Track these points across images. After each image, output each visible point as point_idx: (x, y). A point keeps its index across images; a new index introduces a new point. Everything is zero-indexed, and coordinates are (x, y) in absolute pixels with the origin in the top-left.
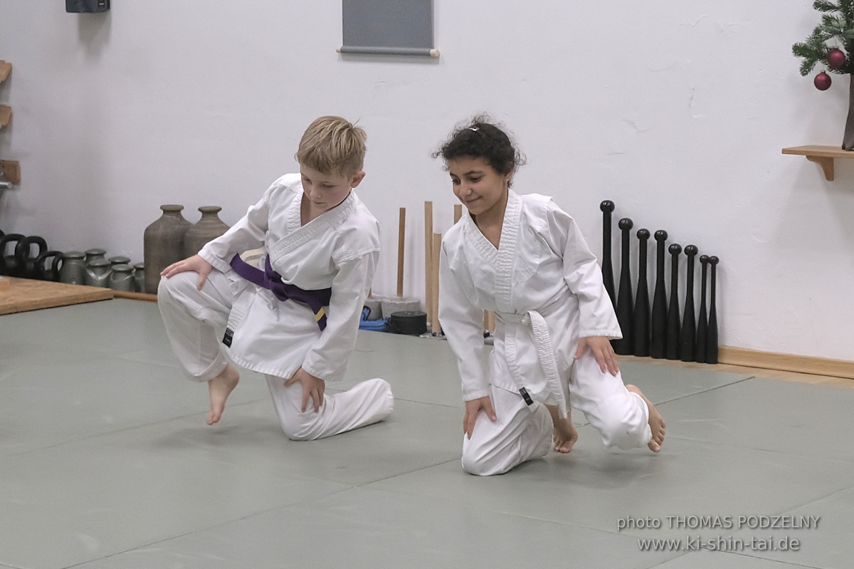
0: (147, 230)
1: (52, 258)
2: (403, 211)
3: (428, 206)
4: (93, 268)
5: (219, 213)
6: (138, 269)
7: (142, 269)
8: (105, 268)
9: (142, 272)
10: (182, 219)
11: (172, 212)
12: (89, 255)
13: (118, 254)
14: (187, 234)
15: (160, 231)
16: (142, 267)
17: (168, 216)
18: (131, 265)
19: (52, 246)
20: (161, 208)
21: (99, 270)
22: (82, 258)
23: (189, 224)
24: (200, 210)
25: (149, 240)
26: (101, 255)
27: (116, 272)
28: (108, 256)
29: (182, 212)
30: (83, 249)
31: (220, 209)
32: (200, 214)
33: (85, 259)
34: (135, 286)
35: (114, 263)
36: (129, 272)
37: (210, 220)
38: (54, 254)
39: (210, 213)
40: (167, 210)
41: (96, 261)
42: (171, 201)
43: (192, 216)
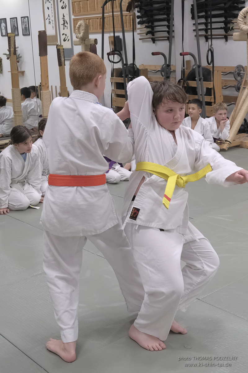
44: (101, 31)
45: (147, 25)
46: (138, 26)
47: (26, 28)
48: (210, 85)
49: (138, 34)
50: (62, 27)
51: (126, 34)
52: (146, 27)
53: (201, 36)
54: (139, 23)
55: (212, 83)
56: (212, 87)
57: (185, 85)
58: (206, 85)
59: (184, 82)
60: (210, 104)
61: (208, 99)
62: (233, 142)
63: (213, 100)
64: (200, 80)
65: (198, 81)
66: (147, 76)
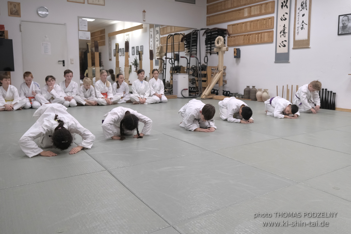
0: (244, 89)
2: (283, 86)
3: (287, 85)
4: (236, 95)
5: (255, 87)
6: (243, 95)
8: (238, 95)
11: (248, 87)
12: (236, 93)
15: (246, 89)
17: (248, 88)
19: (231, 92)
23: (250, 89)
25: (245, 91)
26: (238, 93)
27: (240, 96)
28: (239, 94)
30: (235, 92)
32: (252, 87)
34: (242, 98)
36: (241, 96)
37: (254, 88)
38: (231, 93)
39: (254, 87)
40: (247, 87)
41: (237, 94)
42: (248, 85)
43: (251, 87)
44: (171, 51)
45: (188, 48)
46: (186, 49)
47: (142, 51)
48: (205, 72)
49: (185, 52)
50: (156, 50)
51: (180, 53)
52: (188, 49)
53: (208, 52)
54: (186, 47)
55: (206, 72)
56: (206, 73)
57: (196, 73)
58: (203, 72)
59: (196, 72)
60: (205, 81)
61: (204, 79)
62: (208, 96)
63: (206, 80)
64: (200, 69)
65: (199, 70)
66: (184, 71)
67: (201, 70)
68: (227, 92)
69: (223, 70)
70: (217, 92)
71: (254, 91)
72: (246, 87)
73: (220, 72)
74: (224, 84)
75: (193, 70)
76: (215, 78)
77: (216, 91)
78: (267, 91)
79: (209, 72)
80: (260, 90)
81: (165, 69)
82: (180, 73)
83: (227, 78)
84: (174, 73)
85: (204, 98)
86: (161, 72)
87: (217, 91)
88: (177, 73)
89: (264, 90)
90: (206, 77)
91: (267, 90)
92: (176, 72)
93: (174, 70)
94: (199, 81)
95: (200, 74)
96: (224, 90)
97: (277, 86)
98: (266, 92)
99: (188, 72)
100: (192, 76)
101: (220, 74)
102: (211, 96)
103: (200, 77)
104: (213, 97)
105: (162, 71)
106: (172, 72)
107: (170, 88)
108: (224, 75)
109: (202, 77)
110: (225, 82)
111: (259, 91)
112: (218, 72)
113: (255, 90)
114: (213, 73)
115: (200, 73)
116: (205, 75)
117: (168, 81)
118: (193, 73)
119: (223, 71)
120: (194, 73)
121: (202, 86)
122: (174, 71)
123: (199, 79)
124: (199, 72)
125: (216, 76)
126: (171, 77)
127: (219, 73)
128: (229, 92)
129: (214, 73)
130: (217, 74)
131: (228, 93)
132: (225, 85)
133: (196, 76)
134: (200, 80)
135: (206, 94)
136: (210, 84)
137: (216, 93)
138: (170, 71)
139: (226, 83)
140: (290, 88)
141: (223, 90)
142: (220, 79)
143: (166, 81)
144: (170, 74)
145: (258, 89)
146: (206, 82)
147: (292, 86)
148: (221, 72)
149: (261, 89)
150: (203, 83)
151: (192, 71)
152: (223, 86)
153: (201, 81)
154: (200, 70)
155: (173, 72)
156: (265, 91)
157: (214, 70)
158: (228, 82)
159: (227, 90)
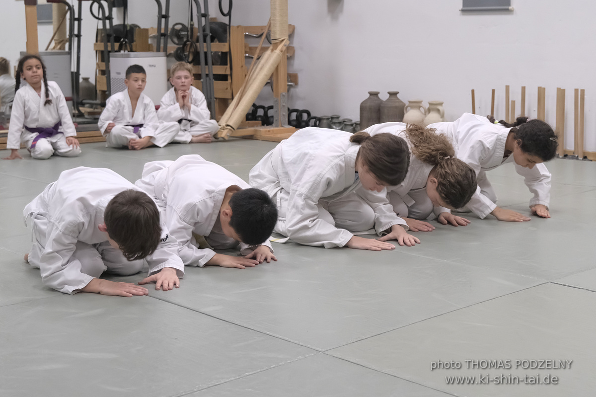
0: (362, 104)
1: (314, 120)
2: (493, 91)
3: (507, 88)
4: (335, 123)
5: (398, 95)
6: (356, 124)
7: (358, 124)
8: (340, 123)
9: (358, 126)
10: (379, 98)
11: (374, 95)
12: (332, 118)
13: (346, 118)
14: (382, 105)
15: (368, 104)
16: (358, 123)
17: (372, 97)
18: (353, 122)
19: (313, 115)
20: (369, 93)
21: (337, 125)
22: (328, 119)
23: (382, 101)
24: (388, 93)
25: (363, 108)
26: (338, 118)
27: (346, 125)
28: (341, 119)
29: (379, 95)
30: (330, 115)
31: (398, 93)
32: (389, 95)
33: (330, 119)
35: (344, 122)
36: (352, 125)
37: (393, 98)
38: (314, 118)
39: (393, 94)
40: (371, 94)
41: (335, 120)
42: (374, 90)
43: (384, 96)
55: (227, 44)
56: (226, 49)
57: (192, 50)
58: (218, 47)
59: (191, 45)
60: (224, 78)
61: (219, 70)
62: (238, 128)
63: (228, 72)
64: (205, 37)
65: (201, 39)
66: (147, 41)
67: (208, 39)
68: (300, 113)
69: (286, 38)
70: (266, 113)
71: (396, 107)
72: (369, 95)
73: (276, 46)
74: (291, 86)
75: (176, 40)
76: (261, 69)
77: (260, 112)
78: (440, 108)
79: (236, 44)
80: (416, 105)
81: (79, 36)
82: (131, 51)
83: (299, 64)
84: (109, 49)
85: (227, 138)
86: (63, 48)
87: (266, 109)
88: (119, 51)
89: (430, 104)
90: (227, 65)
91: (441, 104)
92: (117, 45)
93: (112, 38)
94: (204, 76)
95: (206, 53)
96: (291, 108)
97: (473, 91)
98: (438, 111)
99: (162, 45)
100: (173, 59)
101: (277, 51)
102: (248, 131)
103: (206, 64)
104: (256, 131)
105: (67, 45)
106: (102, 49)
107: (98, 101)
108: (289, 55)
109: (213, 65)
110: (293, 78)
111: (412, 107)
112: (271, 47)
113: (397, 104)
114: (252, 50)
115: (205, 50)
116: (224, 58)
117: (86, 79)
118: (178, 49)
119: (286, 42)
120: (183, 49)
121: (216, 96)
122: (109, 44)
123: (204, 69)
124: (203, 47)
125: (262, 61)
126: (97, 64)
127: (272, 50)
128: (309, 113)
129: (258, 51)
130: (268, 52)
131: (305, 116)
132: (292, 90)
133: (190, 59)
134: (207, 75)
135: (230, 123)
136: (245, 87)
137: (260, 116)
138: (95, 44)
139: (296, 84)
140: (516, 96)
141: (289, 109)
142: (277, 69)
143: (81, 80)
144: (95, 52)
145: (410, 102)
146: (229, 81)
147: (524, 89)
148: (280, 47)
149: (420, 102)
150: (219, 85)
151: (174, 43)
152: (288, 91)
153: (211, 77)
154: (205, 41)
155: (106, 46)
156: (434, 107)
157: (252, 40)
158: (301, 79)
159: (300, 106)
